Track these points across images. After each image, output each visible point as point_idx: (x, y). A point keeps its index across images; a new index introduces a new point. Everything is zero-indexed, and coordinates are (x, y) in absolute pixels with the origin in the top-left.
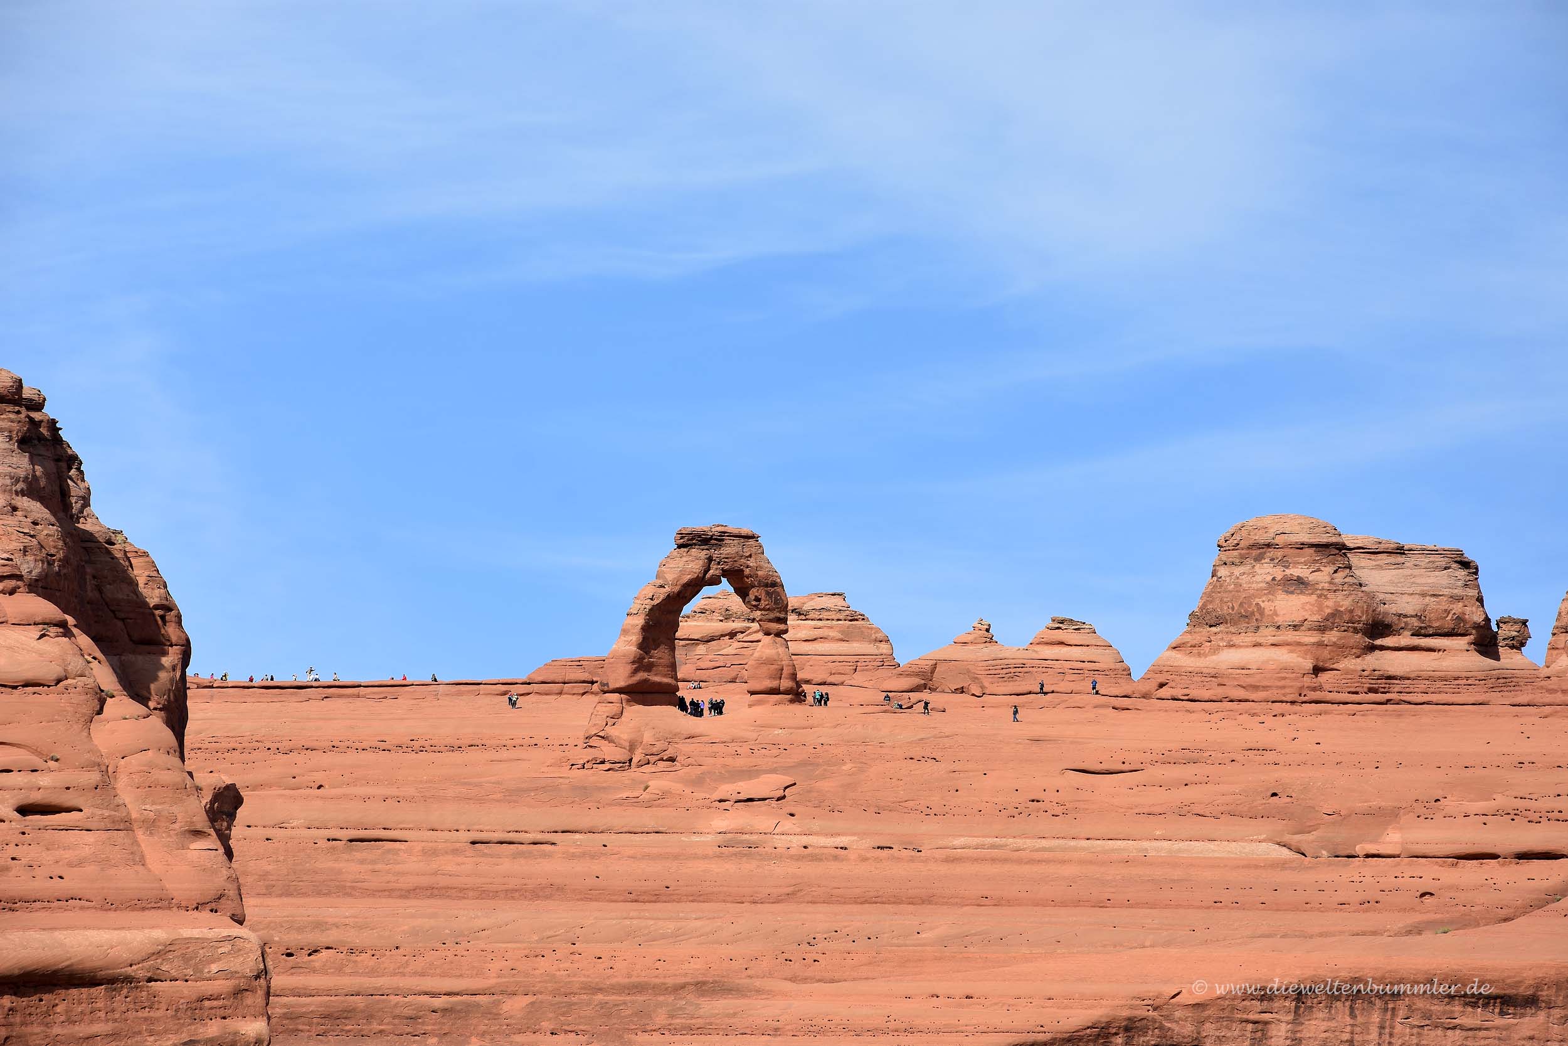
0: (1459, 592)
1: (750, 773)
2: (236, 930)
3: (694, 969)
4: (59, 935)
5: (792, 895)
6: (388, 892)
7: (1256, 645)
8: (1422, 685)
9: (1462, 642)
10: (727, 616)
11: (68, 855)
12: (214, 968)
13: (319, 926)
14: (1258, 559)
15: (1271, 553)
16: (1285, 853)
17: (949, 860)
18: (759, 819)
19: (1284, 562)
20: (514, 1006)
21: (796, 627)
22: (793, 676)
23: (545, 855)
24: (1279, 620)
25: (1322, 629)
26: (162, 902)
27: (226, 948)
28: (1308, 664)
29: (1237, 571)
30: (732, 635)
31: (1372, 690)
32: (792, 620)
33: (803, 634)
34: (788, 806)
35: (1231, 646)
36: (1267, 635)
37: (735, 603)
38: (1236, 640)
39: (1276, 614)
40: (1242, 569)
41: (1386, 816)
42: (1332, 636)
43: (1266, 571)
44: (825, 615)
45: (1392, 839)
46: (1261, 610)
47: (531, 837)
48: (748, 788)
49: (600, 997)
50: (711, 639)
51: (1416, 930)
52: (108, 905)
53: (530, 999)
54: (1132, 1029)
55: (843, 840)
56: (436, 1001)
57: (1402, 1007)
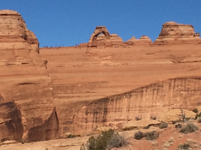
1: (107, 56)
7: (168, 38)
8: (188, 41)
9: (192, 36)
10: (103, 37)
11: (28, 69)
12: (46, 82)
13: (56, 77)
14: (168, 27)
15: (169, 26)
16: (172, 63)
18: (108, 62)
19: (171, 27)
20: (79, 85)
21: (111, 38)
22: (111, 44)
23: (82, 67)
25: (175, 35)
27: (47, 79)
28: (174, 40)
30: (103, 39)
31: (182, 42)
34: (111, 60)
35: (165, 38)
36: (169, 36)
37: (103, 35)
38: (165, 37)
39: (170, 34)
40: (165, 28)
41: (184, 58)
42: (177, 36)
43: (168, 29)
44: (114, 36)
45: (185, 60)
46: (168, 33)
47: (81, 65)
48: (106, 58)
49: (90, 84)
50: (101, 40)
51: (188, 71)
53: (81, 84)
54: (155, 84)
55: (118, 64)
56: (70, 85)
57: (187, 80)
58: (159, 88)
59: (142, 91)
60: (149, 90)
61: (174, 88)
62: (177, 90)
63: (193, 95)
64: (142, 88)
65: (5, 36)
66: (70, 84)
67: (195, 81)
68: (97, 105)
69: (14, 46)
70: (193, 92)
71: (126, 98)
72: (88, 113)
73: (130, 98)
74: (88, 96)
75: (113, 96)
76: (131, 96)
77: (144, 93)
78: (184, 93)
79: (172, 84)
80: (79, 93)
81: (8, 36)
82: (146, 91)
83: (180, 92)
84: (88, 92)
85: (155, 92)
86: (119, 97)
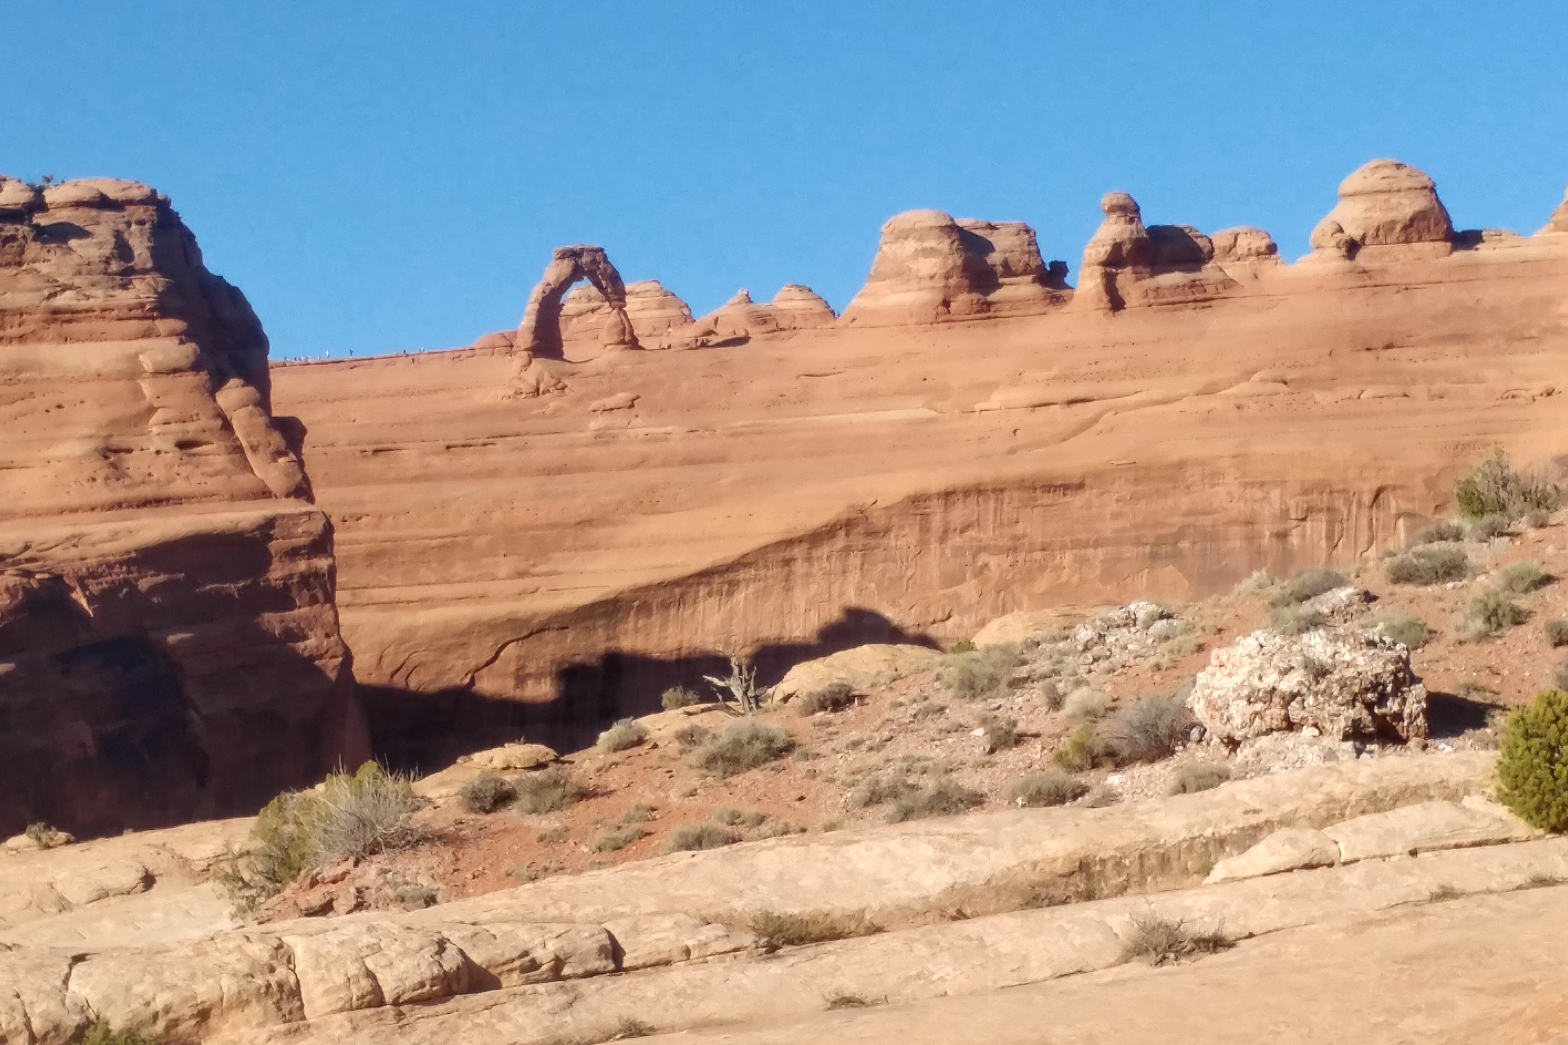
0: (1026, 248)
1: (612, 392)
2: (309, 508)
3: (586, 512)
4: (209, 517)
5: (642, 462)
6: (400, 480)
7: (909, 291)
8: (1007, 306)
9: (1030, 278)
10: (590, 300)
11: (208, 469)
12: (300, 530)
13: (360, 502)
14: (906, 238)
16: (933, 414)
17: (733, 435)
18: (619, 419)
19: (921, 239)
20: (482, 541)
21: (632, 304)
22: (632, 332)
23: (490, 451)
24: (920, 274)
25: (947, 277)
26: (265, 494)
27: (305, 518)
28: (940, 300)
29: (894, 246)
30: (593, 310)
31: (978, 312)
32: (628, 299)
33: (637, 307)
34: (634, 411)
36: (913, 284)
37: (594, 290)
38: (898, 288)
39: (918, 270)
40: (897, 245)
41: (990, 387)
42: (953, 282)
43: (911, 246)
44: (648, 294)
45: (996, 400)
46: (910, 269)
47: (481, 441)
48: (609, 402)
49: (531, 532)
50: (580, 314)
51: (1012, 451)
52: (233, 498)
53: (489, 537)
54: (849, 525)
55: (669, 429)
56: (435, 542)
57: (1006, 495)
58: (872, 542)
59: (788, 562)
60: (824, 550)
61: (943, 540)
62: (958, 551)
63: (1042, 569)
64: (789, 543)
65: (87, 311)
66: (431, 538)
67: (1048, 498)
68: (570, 635)
69: (136, 355)
70: (1038, 555)
71: (710, 594)
72: (529, 675)
73: (730, 593)
74: (522, 594)
75: (648, 588)
76: (733, 585)
77: (800, 568)
78: (993, 561)
79: (936, 521)
80: (481, 578)
81: (104, 310)
82: (809, 559)
83: (974, 558)
84: (522, 574)
85: (855, 560)
86: (677, 591)
